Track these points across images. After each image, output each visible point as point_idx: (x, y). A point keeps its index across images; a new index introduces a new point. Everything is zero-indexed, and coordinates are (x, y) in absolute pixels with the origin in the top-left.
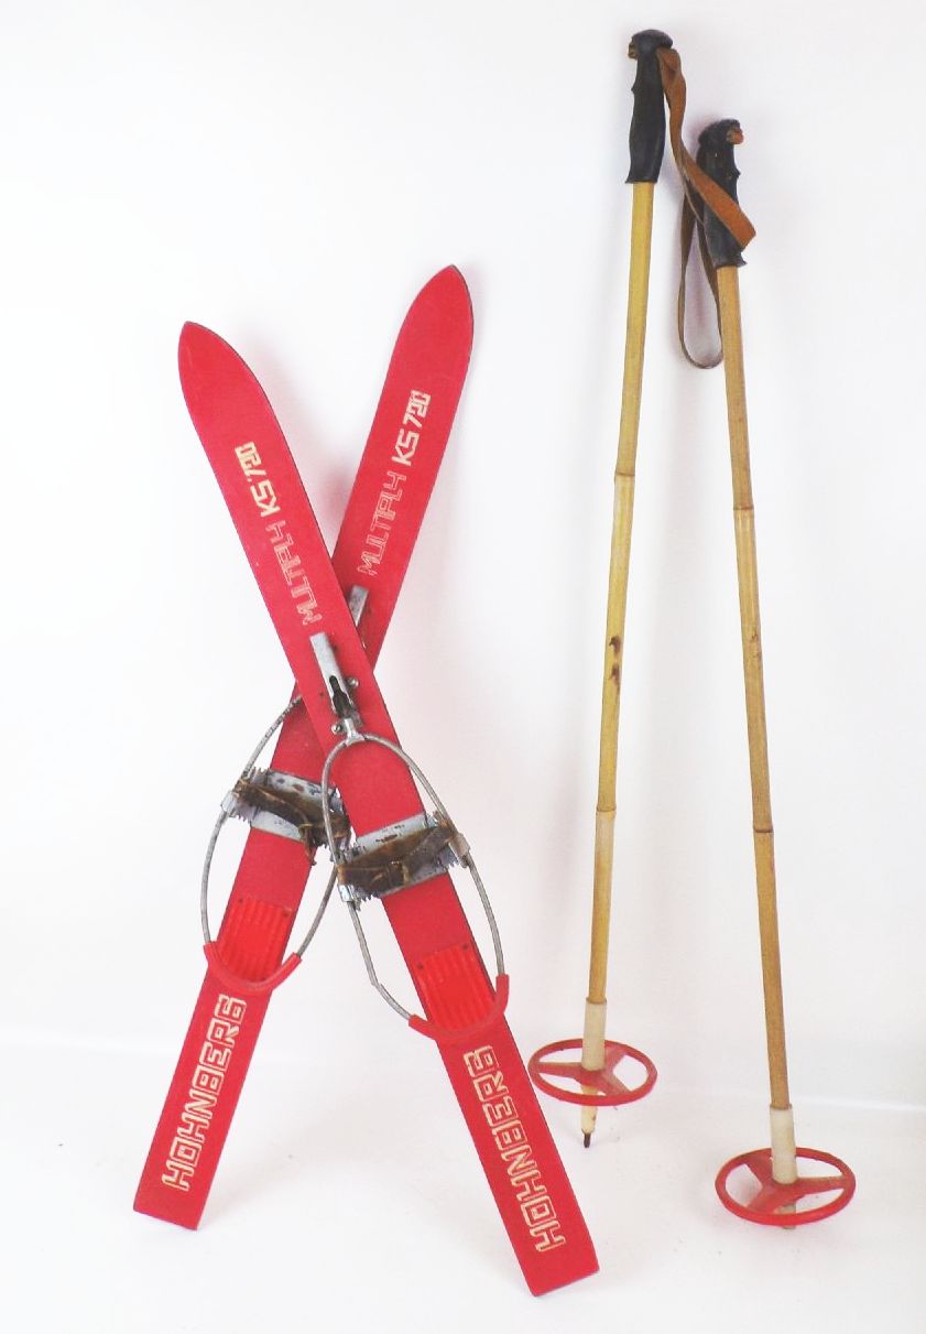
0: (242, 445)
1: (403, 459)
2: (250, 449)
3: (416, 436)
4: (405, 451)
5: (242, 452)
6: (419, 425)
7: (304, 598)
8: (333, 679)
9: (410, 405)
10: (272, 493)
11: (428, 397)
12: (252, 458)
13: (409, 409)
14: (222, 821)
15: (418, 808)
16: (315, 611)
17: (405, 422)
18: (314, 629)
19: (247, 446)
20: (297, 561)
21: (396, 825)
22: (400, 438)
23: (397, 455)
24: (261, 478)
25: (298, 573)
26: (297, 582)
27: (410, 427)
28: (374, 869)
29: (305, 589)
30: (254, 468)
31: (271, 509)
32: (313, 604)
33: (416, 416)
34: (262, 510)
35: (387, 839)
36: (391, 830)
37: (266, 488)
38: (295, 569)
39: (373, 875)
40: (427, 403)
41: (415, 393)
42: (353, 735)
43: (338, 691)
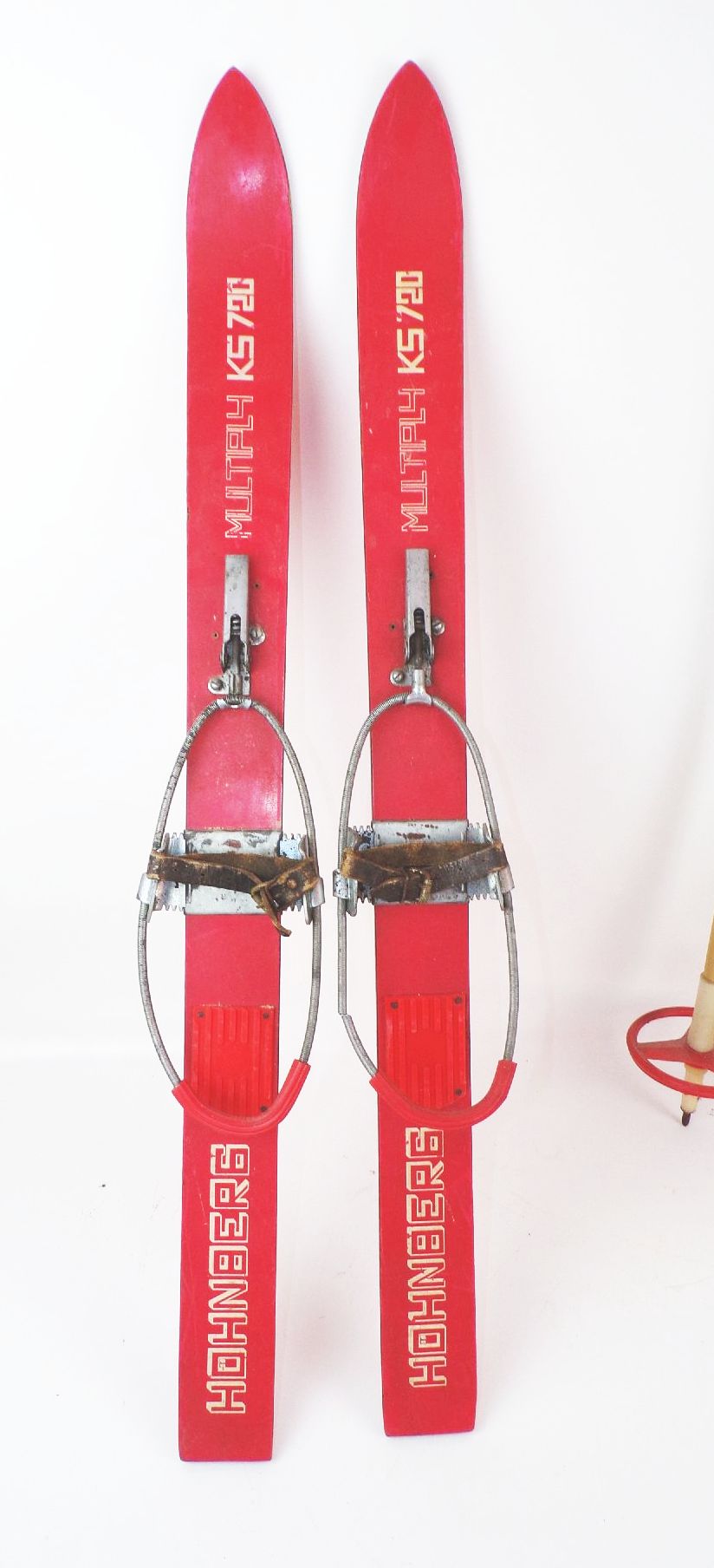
0: (407, 269)
1: (242, 375)
2: (415, 279)
3: (251, 339)
4: (241, 363)
5: (404, 279)
6: (249, 324)
7: (415, 498)
8: (419, 613)
9: (230, 299)
10: (422, 347)
11: (250, 282)
12: (413, 292)
13: (230, 306)
14: (146, 918)
16: (422, 520)
17: (230, 325)
18: (417, 541)
19: (413, 274)
20: (423, 446)
22: (230, 347)
23: (236, 373)
24: (415, 324)
25: (418, 463)
26: (413, 474)
27: (239, 329)
29: (420, 486)
30: (410, 306)
31: (412, 368)
32: (423, 509)
33: (241, 313)
34: (401, 364)
35: (411, 836)
36: (419, 827)
37: (416, 338)
38: (416, 456)
40: (251, 291)
41: (231, 281)
42: (419, 692)
43: (419, 629)
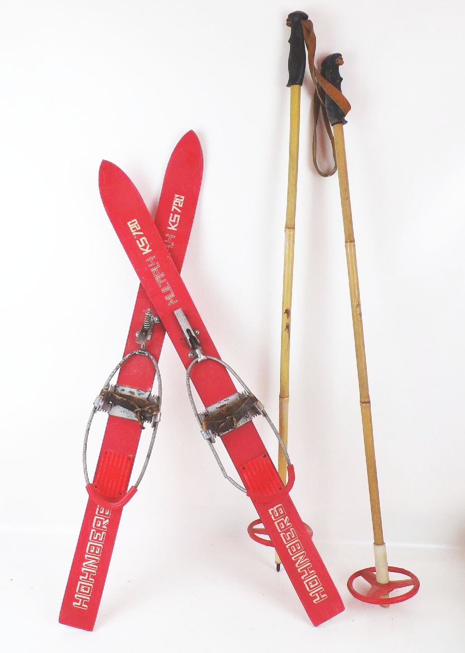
0: (130, 220)
2: (135, 222)
5: (131, 224)
7: (168, 293)
8: (188, 331)
10: (147, 243)
12: (136, 226)
15: (234, 391)
16: (174, 299)
18: (176, 307)
19: (133, 221)
20: (163, 275)
21: (225, 399)
24: (141, 236)
25: (165, 280)
26: (164, 285)
28: (220, 421)
29: (168, 288)
30: (137, 231)
31: (147, 251)
32: (172, 295)
34: (143, 252)
35: (221, 407)
36: (223, 402)
37: (144, 240)
38: (162, 279)
39: (220, 424)
42: (201, 357)
43: (191, 336)
